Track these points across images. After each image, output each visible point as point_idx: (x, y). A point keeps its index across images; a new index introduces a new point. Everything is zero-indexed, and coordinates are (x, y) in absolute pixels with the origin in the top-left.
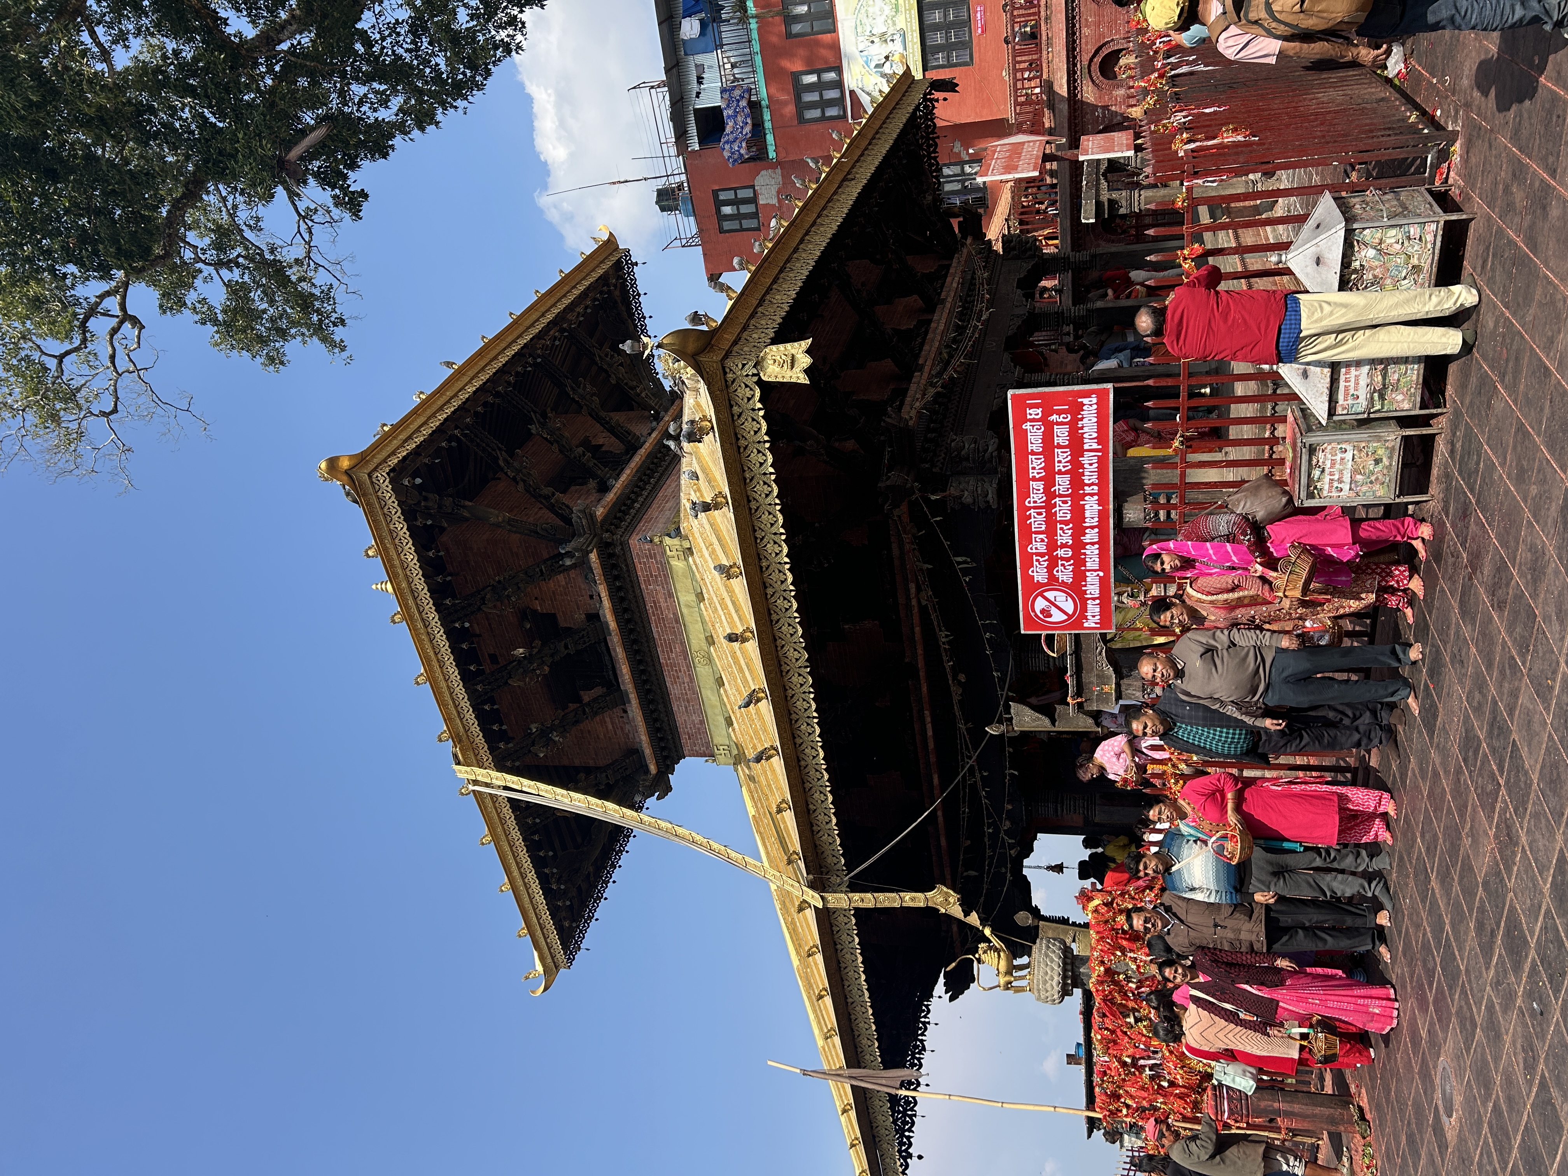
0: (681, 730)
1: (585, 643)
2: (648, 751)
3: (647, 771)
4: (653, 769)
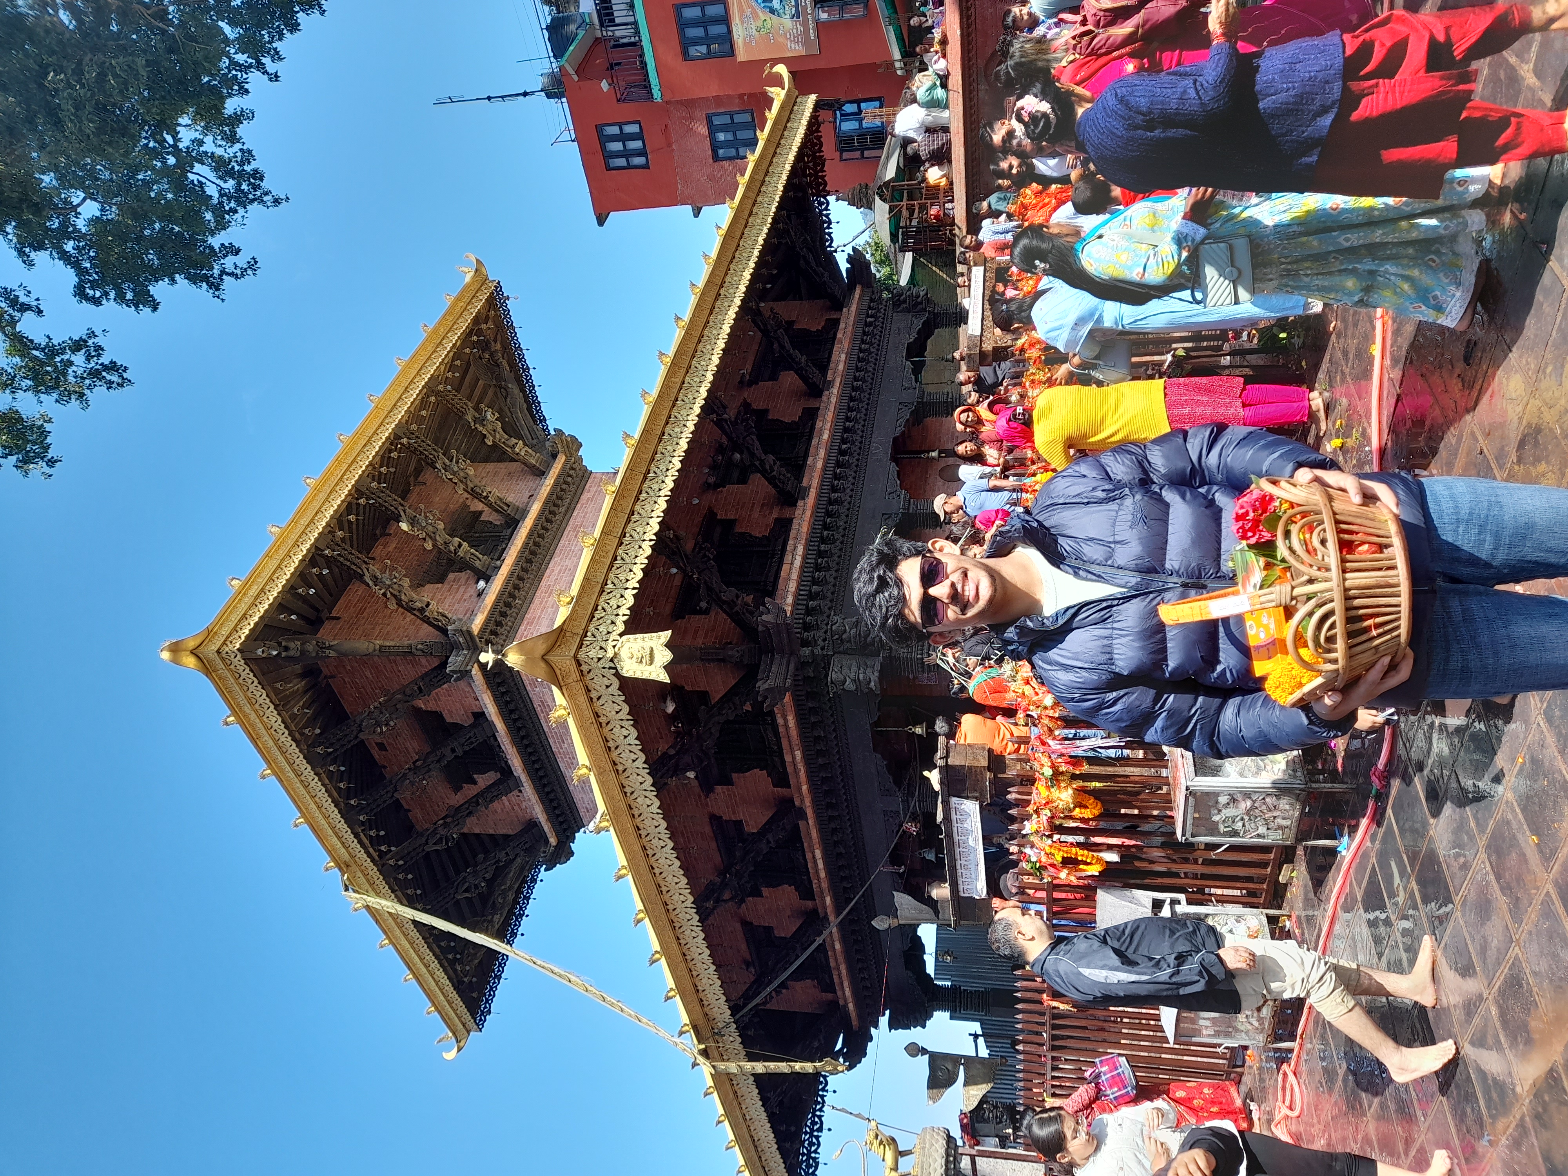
0: (579, 806)
1: (472, 743)
2: (547, 827)
3: (547, 841)
4: (553, 841)
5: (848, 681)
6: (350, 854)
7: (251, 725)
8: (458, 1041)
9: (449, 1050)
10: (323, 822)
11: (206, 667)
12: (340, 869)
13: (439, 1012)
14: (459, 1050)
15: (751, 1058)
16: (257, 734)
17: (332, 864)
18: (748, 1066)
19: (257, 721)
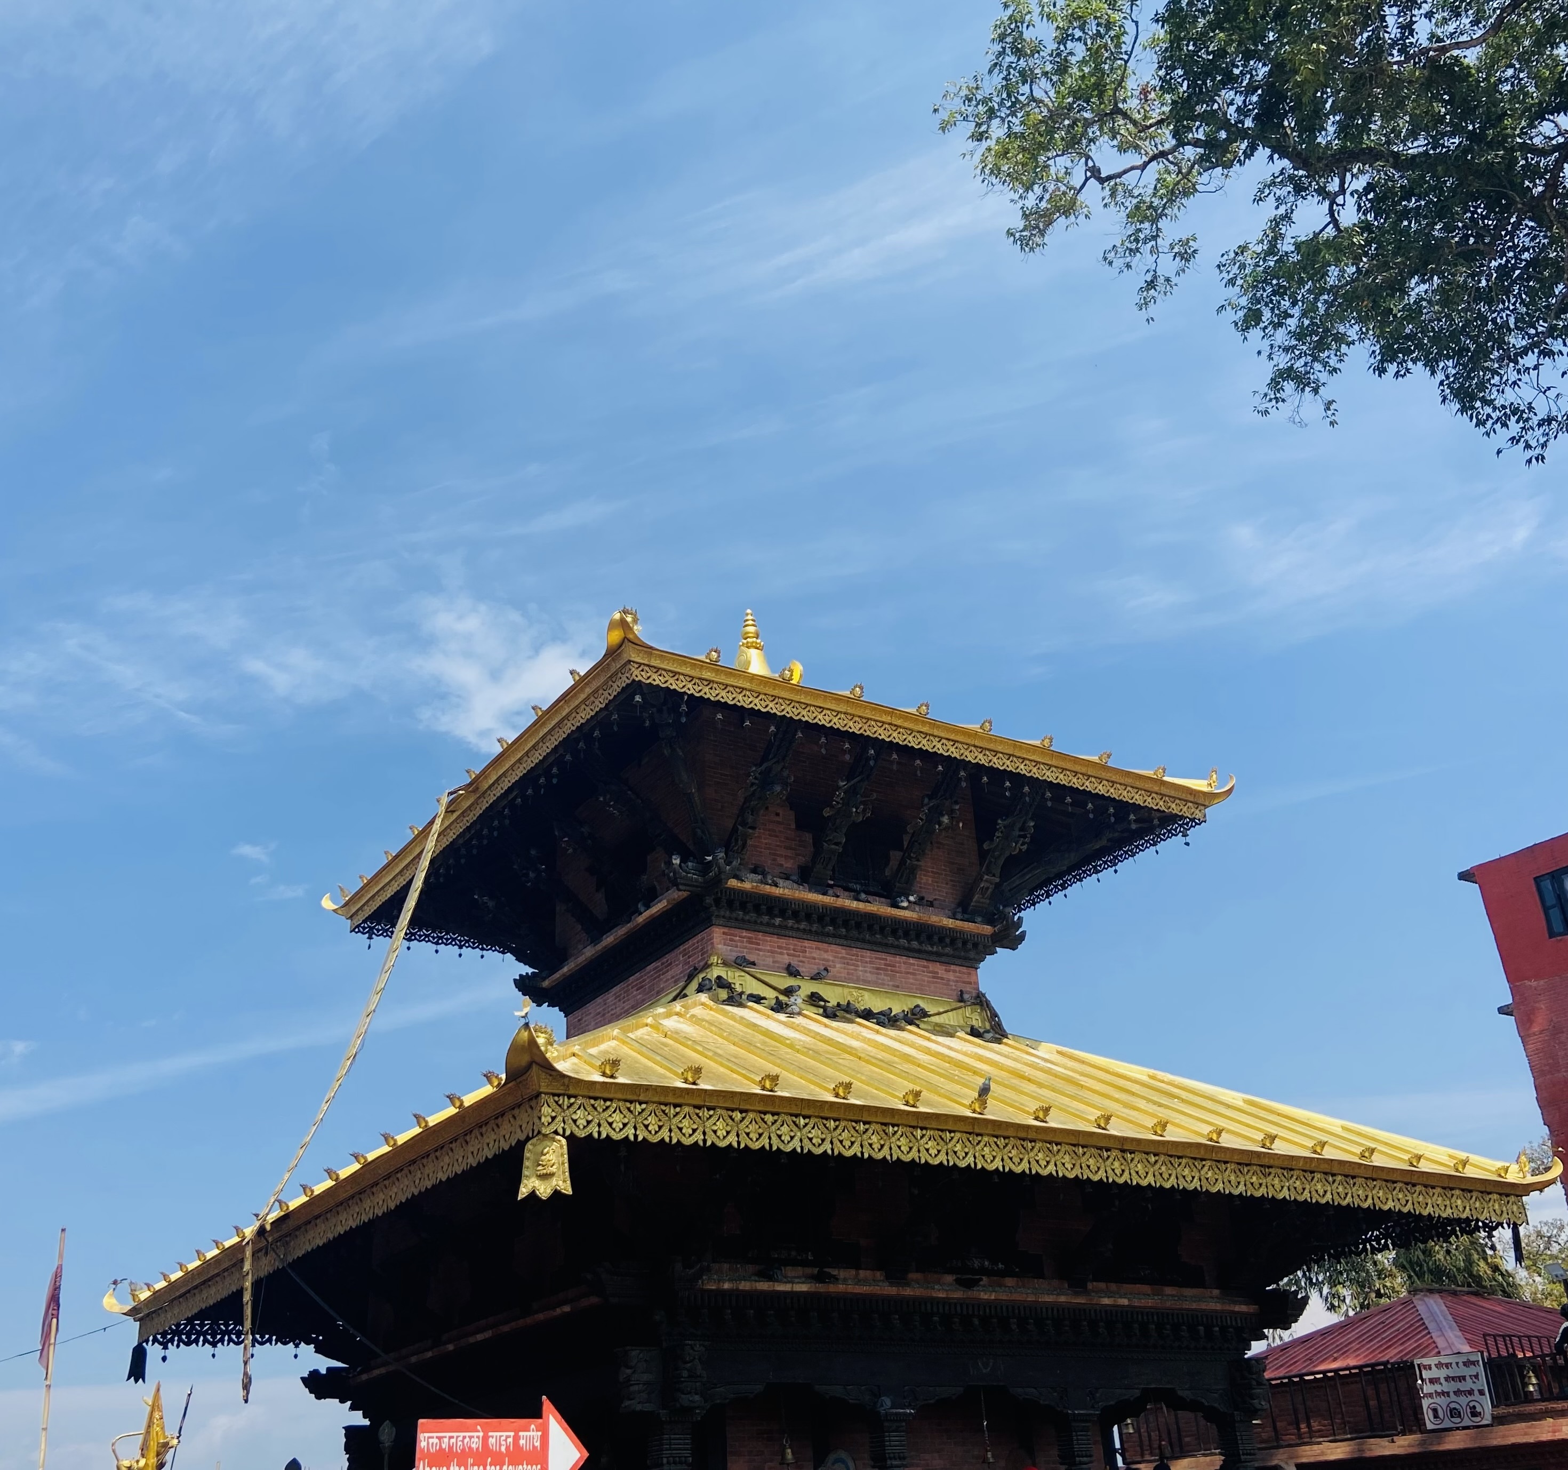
5: (629, 1371)
6: (486, 791)
7: (575, 695)
8: (342, 907)
9: (333, 900)
10: (507, 766)
11: (613, 653)
12: (471, 784)
13: (362, 889)
14: (335, 911)
15: (256, 1285)
16: (569, 700)
17: (474, 776)
18: (248, 1284)
19: (580, 700)
